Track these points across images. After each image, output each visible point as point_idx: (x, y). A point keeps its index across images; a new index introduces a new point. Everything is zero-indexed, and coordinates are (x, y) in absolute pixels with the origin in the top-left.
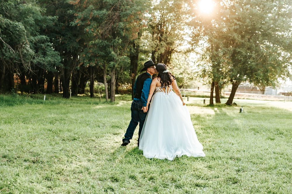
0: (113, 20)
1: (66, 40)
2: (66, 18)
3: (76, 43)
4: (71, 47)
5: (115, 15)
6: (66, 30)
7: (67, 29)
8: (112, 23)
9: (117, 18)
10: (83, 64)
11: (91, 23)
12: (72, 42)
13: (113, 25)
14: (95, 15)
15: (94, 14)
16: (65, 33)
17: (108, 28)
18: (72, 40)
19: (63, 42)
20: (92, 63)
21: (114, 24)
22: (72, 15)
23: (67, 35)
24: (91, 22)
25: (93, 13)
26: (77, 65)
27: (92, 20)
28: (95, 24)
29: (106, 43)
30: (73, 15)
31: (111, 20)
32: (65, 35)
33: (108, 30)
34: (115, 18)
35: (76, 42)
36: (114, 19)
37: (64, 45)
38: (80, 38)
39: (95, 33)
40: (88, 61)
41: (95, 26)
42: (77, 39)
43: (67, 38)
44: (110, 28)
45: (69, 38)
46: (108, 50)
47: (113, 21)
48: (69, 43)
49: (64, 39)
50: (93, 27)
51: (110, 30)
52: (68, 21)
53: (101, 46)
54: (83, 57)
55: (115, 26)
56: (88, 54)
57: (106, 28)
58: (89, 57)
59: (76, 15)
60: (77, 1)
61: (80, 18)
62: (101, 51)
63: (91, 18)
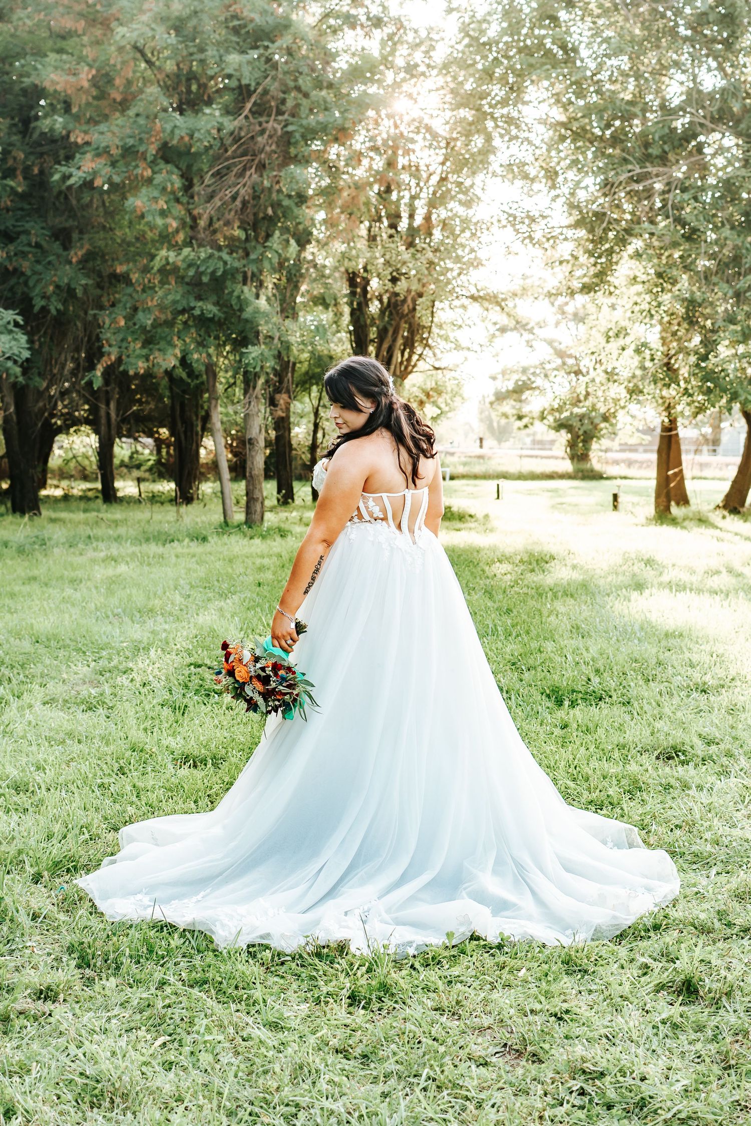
0: (254, 155)
1: (24, 255)
2: (15, 158)
3: (68, 267)
4: (51, 288)
5: (263, 132)
6: (19, 213)
7: (22, 209)
8: (253, 170)
9: (274, 147)
10: (119, 360)
11: (154, 172)
12: (49, 263)
13: (259, 179)
14: (177, 132)
15: (172, 132)
16: (14, 226)
17: (237, 193)
18: (51, 258)
19: (11, 268)
20: (157, 354)
21: (261, 176)
22: (63, 138)
23: (27, 232)
24: (156, 169)
25: (168, 127)
26: (92, 367)
27: (159, 161)
28: (174, 177)
29: (225, 263)
30: (68, 136)
31: (249, 157)
32: (19, 234)
33: (238, 203)
34: (268, 149)
35: (70, 263)
36: (262, 151)
37: (13, 281)
38: (87, 246)
39: (174, 219)
40: (139, 345)
41: (172, 184)
42: (72, 253)
43: (27, 249)
44: (242, 192)
45: (38, 246)
46: (236, 294)
47: (256, 162)
48: (39, 268)
49: (16, 255)
50: (164, 189)
51: (244, 203)
52: (27, 170)
53: (205, 279)
54: (119, 330)
55: (266, 183)
56: (140, 315)
57: (229, 193)
58: (143, 329)
59: (78, 137)
60: (85, 75)
61: (102, 152)
62: (199, 298)
63: (152, 150)
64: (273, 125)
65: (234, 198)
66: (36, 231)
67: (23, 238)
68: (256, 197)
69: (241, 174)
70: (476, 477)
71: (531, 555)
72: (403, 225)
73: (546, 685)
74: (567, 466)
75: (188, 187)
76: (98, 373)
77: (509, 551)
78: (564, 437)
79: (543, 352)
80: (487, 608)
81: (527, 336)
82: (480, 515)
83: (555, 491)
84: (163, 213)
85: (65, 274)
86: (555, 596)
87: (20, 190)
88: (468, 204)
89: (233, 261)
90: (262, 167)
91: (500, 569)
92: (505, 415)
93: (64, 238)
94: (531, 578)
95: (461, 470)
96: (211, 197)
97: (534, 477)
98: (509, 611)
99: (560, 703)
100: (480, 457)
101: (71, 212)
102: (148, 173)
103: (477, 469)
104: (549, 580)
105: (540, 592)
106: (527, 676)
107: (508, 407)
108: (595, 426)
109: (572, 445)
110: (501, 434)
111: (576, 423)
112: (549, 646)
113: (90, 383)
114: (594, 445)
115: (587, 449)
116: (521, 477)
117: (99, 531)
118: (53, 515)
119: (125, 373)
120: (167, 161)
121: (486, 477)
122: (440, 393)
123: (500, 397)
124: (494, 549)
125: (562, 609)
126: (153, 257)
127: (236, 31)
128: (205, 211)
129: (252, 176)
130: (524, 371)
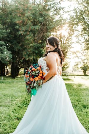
0: (43, 31)
7: (13, 39)
9: (45, 30)
10: (25, 58)
15: (32, 28)
16: (12, 41)
18: (17, 45)
20: (30, 57)
22: (18, 29)
28: (32, 34)
37: (12, 48)
38: (22, 44)
40: (27, 56)
42: (20, 45)
45: (15, 44)
46: (40, 49)
48: (15, 46)
50: (31, 36)
51: (41, 37)
52: (14, 34)
53: (36, 47)
54: (25, 54)
55: (44, 35)
56: (28, 52)
57: (39, 36)
58: (28, 54)
59: (20, 29)
60: (21, 21)
61: (23, 31)
62: (35, 50)
63: (29, 30)
64: (45, 27)
65: (40, 37)
66: (15, 42)
67: (13, 43)
68: (43, 37)
69: (41, 34)
70: (72, 75)
71: (79, 84)
72: (63, 43)
73: (83, 105)
74: (83, 74)
75: (34, 36)
76: (22, 60)
77: (76, 84)
78: (83, 70)
79: (80, 60)
80: (73, 92)
81: (78, 58)
82: (72, 79)
83: (82, 77)
84: (31, 39)
85: (19, 47)
86: (83, 90)
87: (13, 36)
88: (71, 40)
89: (40, 45)
90: (44, 33)
91: (75, 86)
92: (75, 68)
93: (19, 43)
94: (79, 87)
95: (70, 74)
96: (37, 36)
97: (79, 75)
98: (76, 92)
99: (85, 108)
100: (72, 73)
101: (20, 40)
102: (29, 33)
103: (72, 74)
104: (82, 88)
105: (81, 90)
106: (79, 103)
107: (76, 67)
108: (87, 69)
109: (84, 71)
110: (75, 71)
111: (84, 69)
112: (83, 98)
113: (21, 61)
114: (87, 72)
115: (86, 72)
116: (77, 75)
117: (22, 81)
118: (17, 79)
119: (26, 60)
120: (31, 32)
121: (73, 75)
122: (67, 64)
123: (75, 65)
124: (74, 84)
125: (84, 92)
126: (29, 45)
127: (41, 15)
128: (36, 38)
129: (42, 34)
130: (78, 62)
